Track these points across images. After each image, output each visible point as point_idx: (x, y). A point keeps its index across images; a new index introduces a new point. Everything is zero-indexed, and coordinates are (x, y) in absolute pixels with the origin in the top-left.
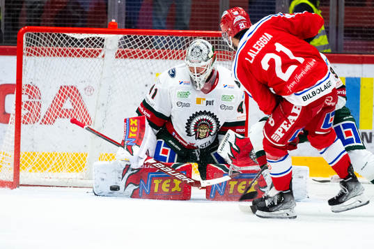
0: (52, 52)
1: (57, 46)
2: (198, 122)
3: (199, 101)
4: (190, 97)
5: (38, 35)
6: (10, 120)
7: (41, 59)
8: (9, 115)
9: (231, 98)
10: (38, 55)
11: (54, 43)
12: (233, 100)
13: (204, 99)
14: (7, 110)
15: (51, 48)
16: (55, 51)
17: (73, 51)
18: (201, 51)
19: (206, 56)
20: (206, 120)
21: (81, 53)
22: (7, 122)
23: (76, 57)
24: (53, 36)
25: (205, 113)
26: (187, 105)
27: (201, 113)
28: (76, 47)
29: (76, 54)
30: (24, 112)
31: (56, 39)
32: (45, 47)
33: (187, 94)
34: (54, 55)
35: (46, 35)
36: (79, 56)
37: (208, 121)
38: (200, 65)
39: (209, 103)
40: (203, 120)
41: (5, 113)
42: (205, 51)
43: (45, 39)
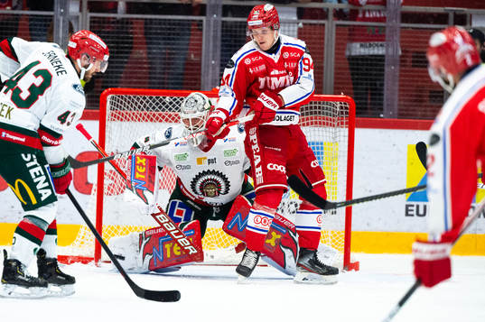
0: (136, 117)
1: (143, 110)
2: (203, 183)
3: (200, 161)
4: (188, 158)
5: (122, 98)
6: (93, 191)
7: (125, 124)
8: (92, 185)
9: (234, 152)
10: (122, 120)
11: (139, 107)
12: (237, 154)
13: (205, 158)
14: (90, 181)
15: (135, 112)
16: (141, 115)
17: (154, 115)
18: (196, 101)
19: (201, 107)
20: (211, 179)
21: (163, 117)
22: (90, 193)
23: (158, 122)
24: (138, 99)
25: (209, 172)
26: (188, 167)
27: (204, 173)
28: (157, 111)
29: (157, 119)
30: (107, 182)
31: (142, 103)
32: (129, 112)
33: (184, 156)
34: (139, 120)
35: (130, 98)
36: (161, 121)
37: (213, 180)
38: (195, 116)
39: (211, 161)
40: (208, 180)
41: (87, 183)
42: (200, 101)
43: (129, 103)
